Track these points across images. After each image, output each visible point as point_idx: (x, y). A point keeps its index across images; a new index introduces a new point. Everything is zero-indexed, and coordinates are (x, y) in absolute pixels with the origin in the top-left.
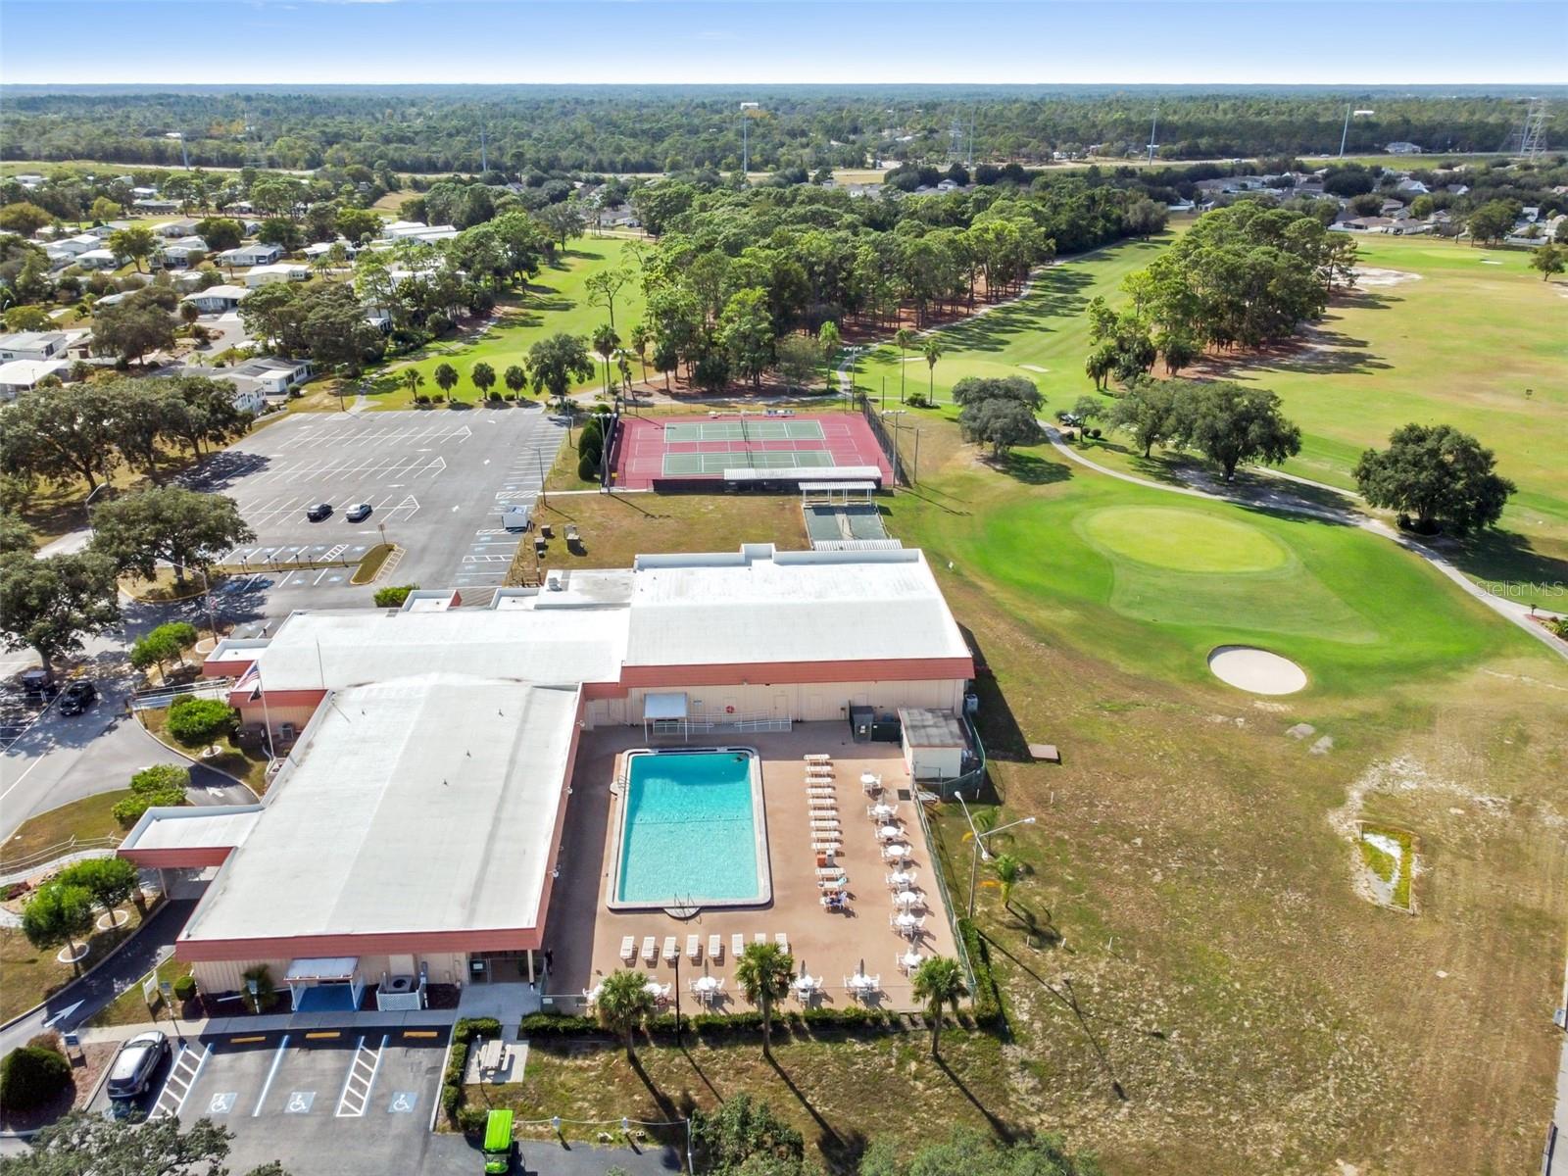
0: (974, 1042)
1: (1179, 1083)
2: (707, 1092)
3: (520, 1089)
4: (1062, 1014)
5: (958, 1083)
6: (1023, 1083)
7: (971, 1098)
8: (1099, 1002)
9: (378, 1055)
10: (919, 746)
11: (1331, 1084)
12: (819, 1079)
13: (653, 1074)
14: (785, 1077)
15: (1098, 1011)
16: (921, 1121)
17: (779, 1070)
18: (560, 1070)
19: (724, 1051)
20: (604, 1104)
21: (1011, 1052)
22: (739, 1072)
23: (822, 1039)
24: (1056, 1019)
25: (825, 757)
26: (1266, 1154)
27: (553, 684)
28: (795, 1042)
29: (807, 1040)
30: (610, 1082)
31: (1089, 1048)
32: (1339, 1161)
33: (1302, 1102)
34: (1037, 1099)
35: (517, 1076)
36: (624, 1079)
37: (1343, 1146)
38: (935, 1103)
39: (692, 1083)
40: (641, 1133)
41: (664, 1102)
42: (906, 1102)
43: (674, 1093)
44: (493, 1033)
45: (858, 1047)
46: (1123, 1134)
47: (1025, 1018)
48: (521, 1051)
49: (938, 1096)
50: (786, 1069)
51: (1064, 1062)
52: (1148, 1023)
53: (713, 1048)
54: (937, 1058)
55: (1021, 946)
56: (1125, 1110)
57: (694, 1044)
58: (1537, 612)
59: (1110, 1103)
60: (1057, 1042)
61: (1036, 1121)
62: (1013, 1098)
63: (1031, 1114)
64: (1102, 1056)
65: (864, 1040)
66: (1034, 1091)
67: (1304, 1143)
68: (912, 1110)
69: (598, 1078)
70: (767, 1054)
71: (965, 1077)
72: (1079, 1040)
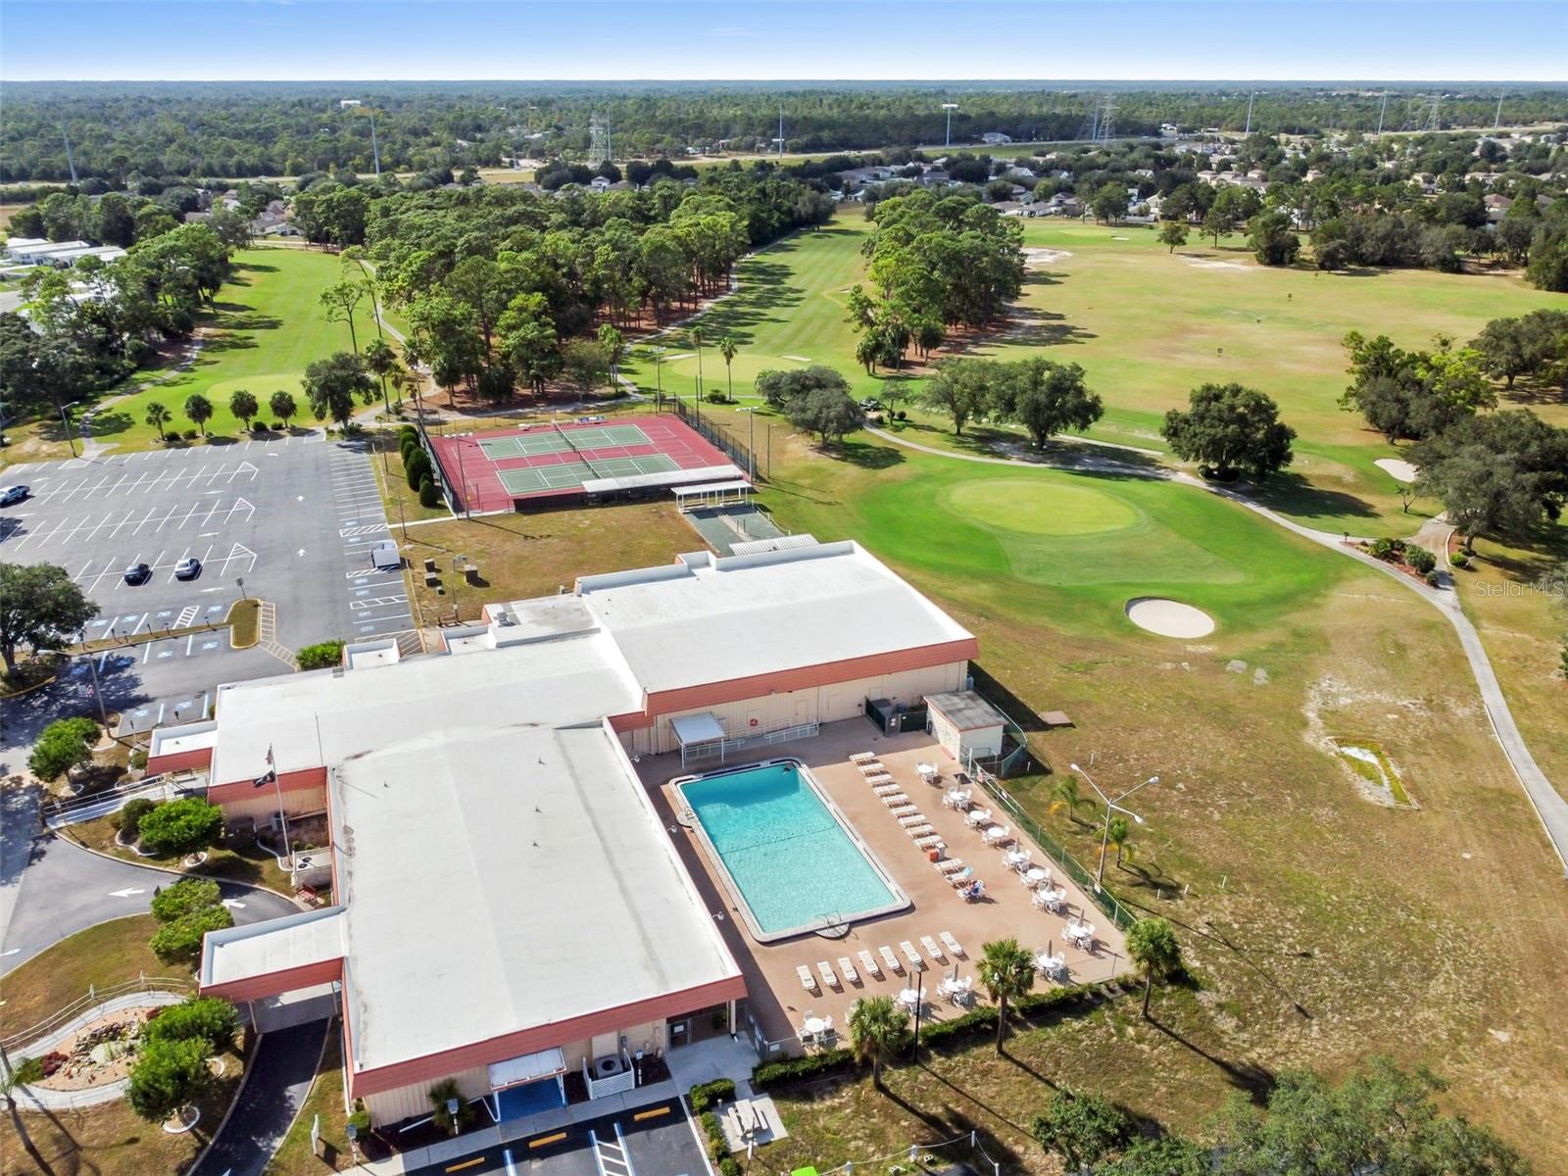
0: (1170, 997)
1: (1343, 992)
2: (964, 1101)
3: (789, 1145)
4: (1224, 954)
5: (1176, 1037)
6: (1226, 1024)
7: (1193, 1048)
8: (1244, 936)
9: (621, 1144)
10: (968, 729)
11: (1448, 966)
12: (1057, 1064)
13: (905, 1096)
14: (1027, 1069)
15: (1249, 946)
16: (1163, 1081)
17: (1019, 1064)
18: (815, 1115)
19: (959, 1058)
20: (876, 1136)
21: (1205, 998)
22: (985, 1073)
23: (1041, 1024)
24: (1222, 960)
25: (870, 755)
26: (1435, 1037)
27: (574, 723)
28: (1017, 1032)
29: (1028, 1029)
30: (870, 1116)
31: (1261, 979)
32: (1490, 1030)
33: (1436, 987)
34: (1245, 1036)
35: (779, 1132)
36: (882, 1108)
37: (1486, 1017)
38: (1165, 1060)
39: (946, 1095)
40: (928, 1157)
41: (932, 1121)
42: (1140, 1066)
43: (937, 1110)
44: (729, 1096)
45: (1077, 1025)
46: (1325, 1049)
47: (1197, 964)
48: (766, 1104)
49: (1165, 1053)
50: (1025, 1061)
51: (1248, 998)
52: (1291, 946)
53: (949, 1057)
54: (1148, 1019)
55: (1154, 900)
56: (1315, 1028)
57: (929, 1059)
58: (1349, 539)
59: (1301, 1025)
60: (1234, 980)
61: (1253, 1055)
62: (1226, 1040)
63: (1247, 1050)
64: (1274, 984)
65: (1078, 1017)
66: (1239, 1029)
67: (1460, 1022)
68: (1150, 1072)
69: (856, 1113)
70: (1001, 1052)
71: (1178, 1030)
72: (1250, 974)
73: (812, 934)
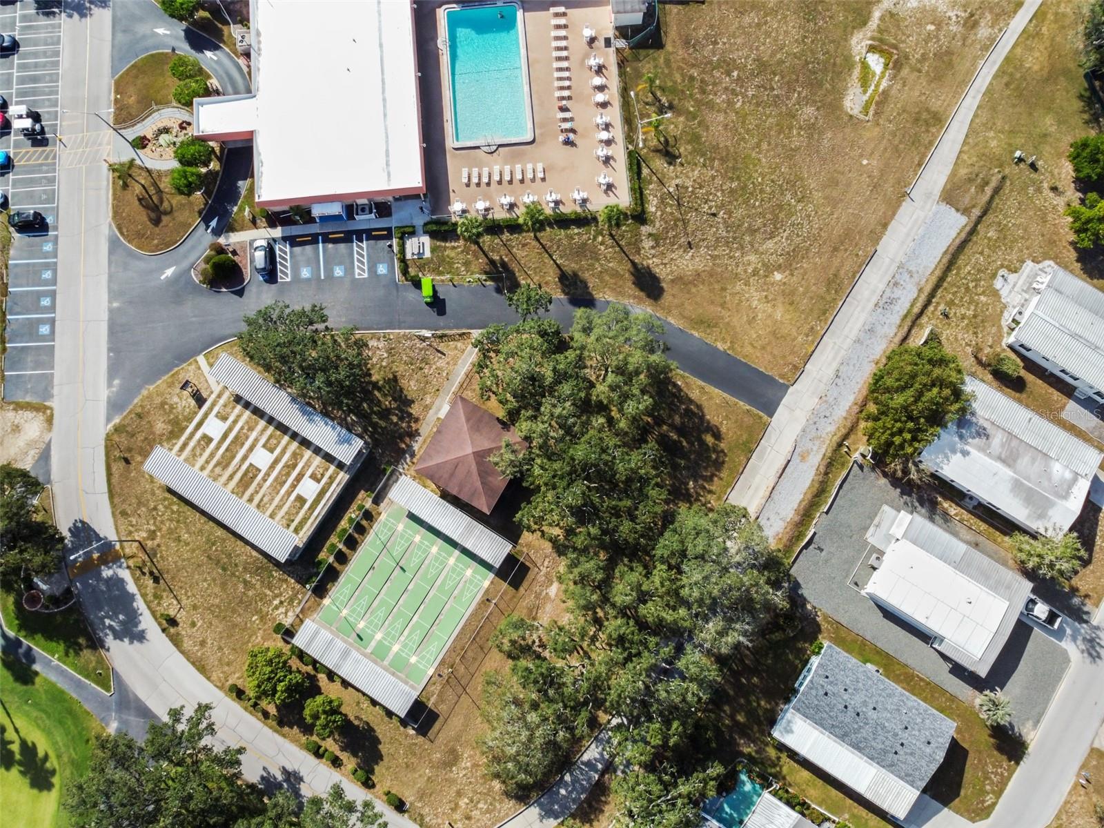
0: (628, 225)
1: (718, 238)
2: (510, 256)
3: (430, 261)
4: (671, 206)
5: (619, 245)
6: (647, 244)
7: (624, 252)
8: (690, 197)
9: (364, 245)
10: (618, 12)
11: (785, 234)
12: (558, 247)
13: (486, 248)
14: (544, 247)
15: (688, 202)
16: (602, 265)
17: (541, 244)
18: (445, 248)
19: (516, 236)
20: (467, 264)
21: (645, 229)
22: (524, 245)
23: (560, 228)
24: (668, 209)
25: (562, 9)
26: (745, 271)
28: (548, 229)
29: (553, 228)
30: (468, 254)
31: (680, 224)
32: (775, 273)
33: (770, 244)
34: (653, 252)
35: (428, 254)
36: (474, 251)
37: (780, 265)
38: (608, 256)
39: (503, 251)
40: (484, 277)
41: (492, 262)
42: (596, 256)
43: (496, 258)
44: (413, 233)
45: (576, 231)
46: (687, 266)
47: (653, 209)
48: (426, 239)
49: (609, 253)
50: (544, 243)
51: (668, 232)
52: (710, 208)
53: (511, 234)
54: (611, 235)
55: (659, 163)
56: (690, 254)
57: (503, 233)
59: (684, 251)
60: (666, 223)
61: (651, 262)
62: (642, 252)
63: (649, 258)
64: (685, 228)
65: (579, 227)
66: (653, 247)
67: (764, 265)
68: (598, 260)
69: (462, 252)
70: (536, 237)
71: (623, 243)
72: (677, 220)
73: (478, 148)
